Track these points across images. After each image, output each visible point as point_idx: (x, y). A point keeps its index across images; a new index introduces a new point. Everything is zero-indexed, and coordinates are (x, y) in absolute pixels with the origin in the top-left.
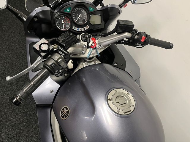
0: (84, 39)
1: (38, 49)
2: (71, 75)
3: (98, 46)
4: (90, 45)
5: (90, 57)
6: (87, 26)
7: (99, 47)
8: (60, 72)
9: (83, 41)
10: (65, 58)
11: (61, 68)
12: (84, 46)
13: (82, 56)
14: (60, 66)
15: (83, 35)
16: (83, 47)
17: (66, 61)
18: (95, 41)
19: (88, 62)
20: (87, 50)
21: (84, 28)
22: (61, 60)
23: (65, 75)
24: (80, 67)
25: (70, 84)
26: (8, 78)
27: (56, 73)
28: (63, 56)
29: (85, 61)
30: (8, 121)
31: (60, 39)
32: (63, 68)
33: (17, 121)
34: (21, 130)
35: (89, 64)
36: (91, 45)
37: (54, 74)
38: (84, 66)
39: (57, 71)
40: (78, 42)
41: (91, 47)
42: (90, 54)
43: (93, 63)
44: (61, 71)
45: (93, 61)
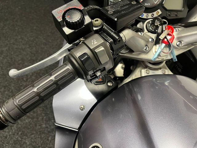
0: (151, 29)
1: (60, 19)
2: (118, 86)
3: (175, 43)
4: (162, 37)
5: (157, 60)
6: (159, 10)
7: (178, 44)
8: (97, 77)
9: (149, 32)
10: (112, 49)
11: (101, 67)
12: (150, 40)
13: (143, 56)
14: (99, 62)
15: (151, 22)
16: (148, 41)
17: (113, 54)
18: (172, 32)
19: (151, 69)
20: (154, 47)
21: (153, 14)
22: (103, 48)
23: (109, 84)
24: (136, 76)
25: (113, 99)
26: (13, 72)
27: (89, 77)
28: (110, 44)
29: (146, 67)
30: (38, 125)
31: (110, 9)
32: (104, 69)
33: (47, 127)
34: (48, 140)
35: (151, 73)
36: (164, 39)
37: (85, 77)
38: (143, 75)
39: (91, 73)
40: (140, 31)
41: (163, 41)
42: (159, 55)
43: (159, 72)
44: (98, 74)
45: (160, 69)
